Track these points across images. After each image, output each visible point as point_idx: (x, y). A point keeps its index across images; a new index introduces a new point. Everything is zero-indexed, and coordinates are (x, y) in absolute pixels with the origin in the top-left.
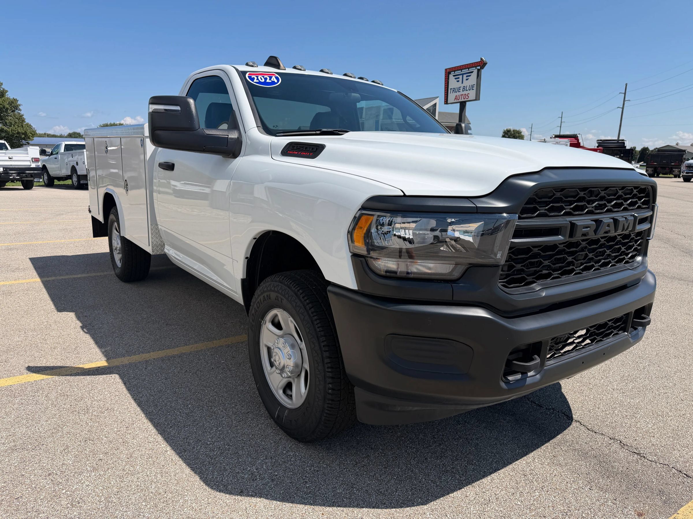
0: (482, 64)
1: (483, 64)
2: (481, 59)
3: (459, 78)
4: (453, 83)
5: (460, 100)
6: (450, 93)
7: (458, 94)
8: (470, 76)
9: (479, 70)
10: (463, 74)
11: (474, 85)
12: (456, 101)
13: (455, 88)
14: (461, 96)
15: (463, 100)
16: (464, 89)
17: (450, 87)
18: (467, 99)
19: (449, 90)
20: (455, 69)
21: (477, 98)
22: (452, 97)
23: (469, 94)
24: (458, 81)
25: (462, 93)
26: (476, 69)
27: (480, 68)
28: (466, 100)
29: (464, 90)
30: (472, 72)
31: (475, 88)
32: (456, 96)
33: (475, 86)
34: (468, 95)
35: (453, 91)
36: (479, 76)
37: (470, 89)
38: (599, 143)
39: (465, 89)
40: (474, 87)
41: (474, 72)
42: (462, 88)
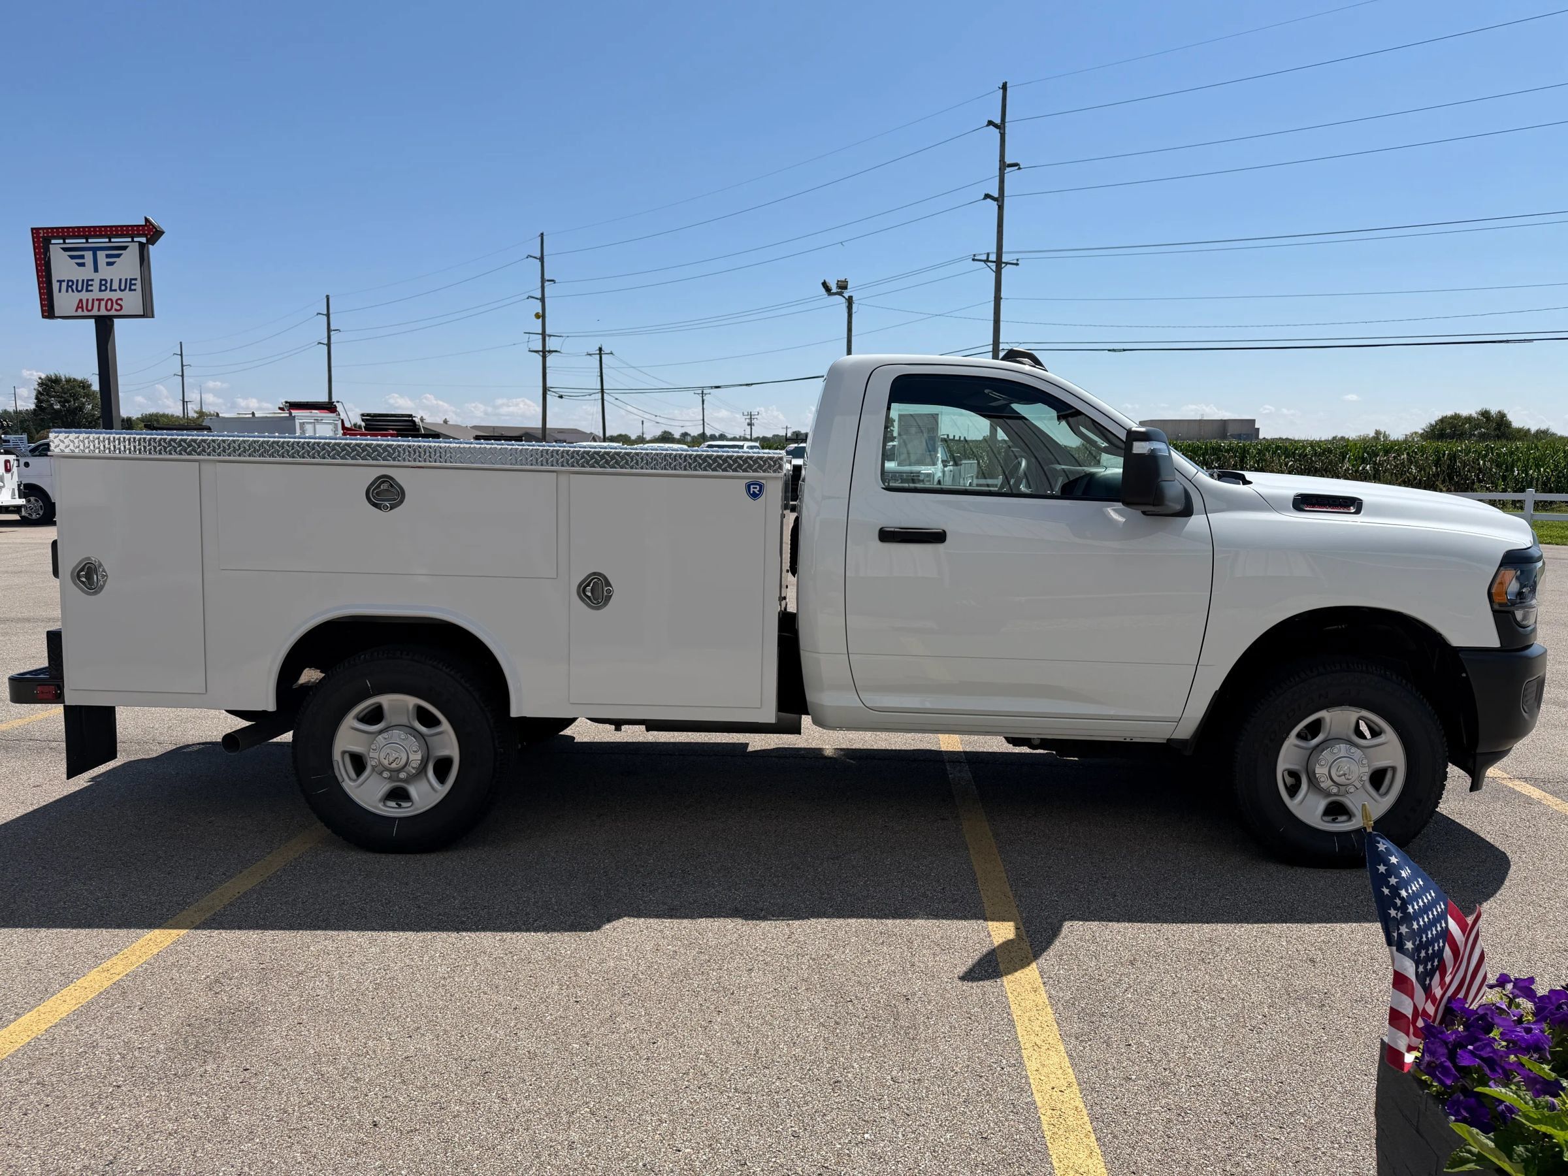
0: (151, 233)
1: (154, 233)
2: (147, 220)
3: (82, 257)
4: (62, 266)
5: (95, 312)
6: (60, 291)
7: (84, 295)
8: (118, 256)
9: (141, 245)
10: (95, 250)
11: (136, 279)
12: (80, 313)
13: (72, 281)
14: (96, 303)
15: (103, 312)
16: (105, 285)
17: (55, 278)
18: (116, 310)
19: (56, 286)
20: (64, 233)
21: (147, 312)
22: (64, 301)
23: (121, 299)
24: (82, 265)
25: (96, 294)
26: (133, 241)
27: (147, 240)
28: (113, 313)
29: (103, 288)
30: (125, 248)
31: (138, 287)
32: (81, 301)
33: (138, 282)
34: (119, 302)
35: (68, 286)
36: (144, 259)
37: (123, 288)
38: (367, 420)
39: (108, 285)
40: (135, 284)
41: (128, 249)
42: (96, 284)
